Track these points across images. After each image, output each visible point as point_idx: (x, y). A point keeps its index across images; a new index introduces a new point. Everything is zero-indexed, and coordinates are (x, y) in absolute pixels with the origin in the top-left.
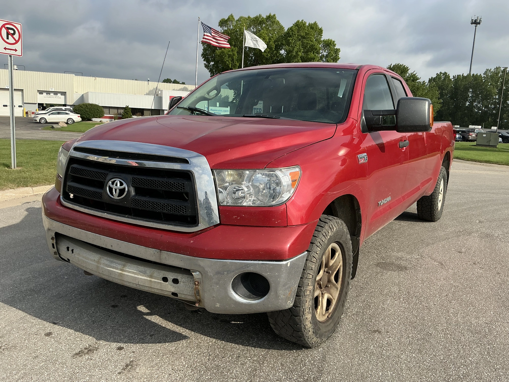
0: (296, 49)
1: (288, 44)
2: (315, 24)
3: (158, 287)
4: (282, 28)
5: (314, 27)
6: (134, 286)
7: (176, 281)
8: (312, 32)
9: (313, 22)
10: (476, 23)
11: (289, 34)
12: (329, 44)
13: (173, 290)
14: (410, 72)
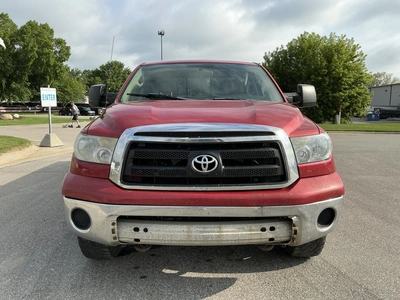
0: (31, 45)
1: (23, 40)
2: (46, 25)
3: (258, 237)
4: (15, 26)
5: (45, 27)
6: (233, 243)
7: (272, 229)
8: (45, 32)
9: (44, 23)
10: (161, 34)
11: (23, 31)
12: (60, 42)
13: (271, 236)
14: (125, 67)
